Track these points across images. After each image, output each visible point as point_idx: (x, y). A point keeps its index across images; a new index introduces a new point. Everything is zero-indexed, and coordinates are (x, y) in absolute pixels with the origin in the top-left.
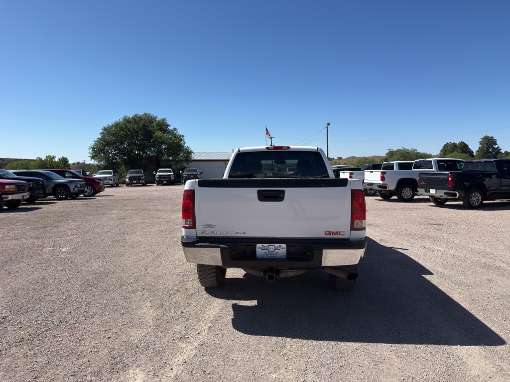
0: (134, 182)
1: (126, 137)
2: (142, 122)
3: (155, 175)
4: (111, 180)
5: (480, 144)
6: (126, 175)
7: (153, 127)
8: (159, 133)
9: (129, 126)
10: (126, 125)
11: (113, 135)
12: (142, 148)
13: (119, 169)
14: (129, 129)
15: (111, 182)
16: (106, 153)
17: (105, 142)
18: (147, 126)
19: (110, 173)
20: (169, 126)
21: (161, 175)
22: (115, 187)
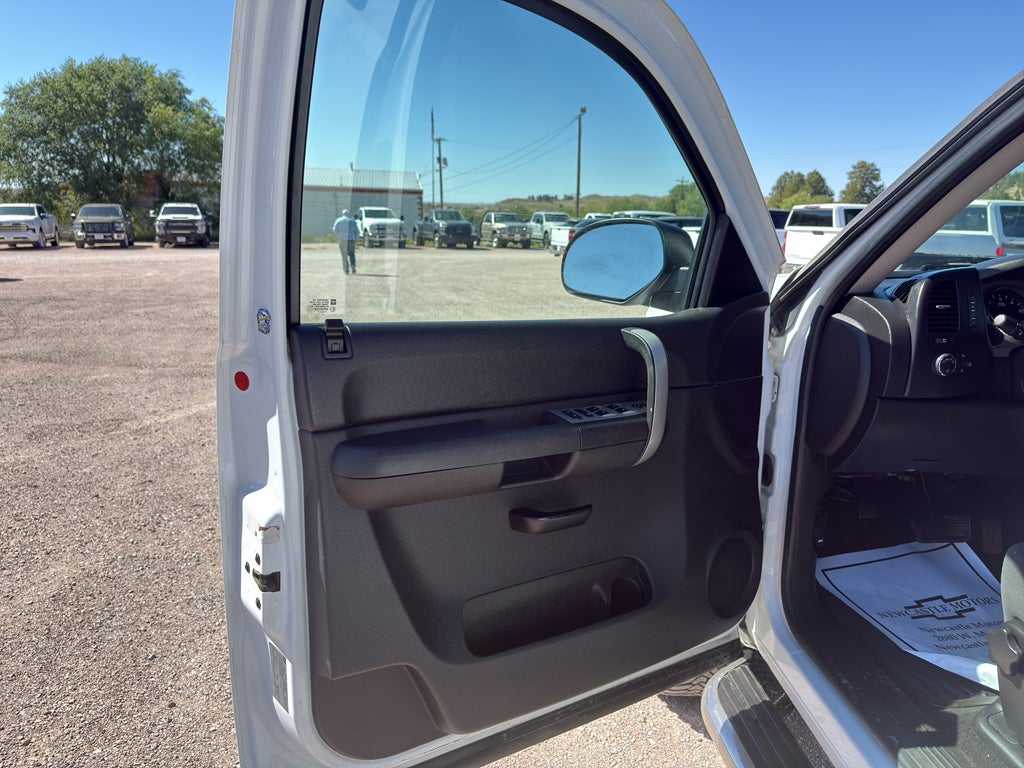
0: (98, 238)
1: (70, 115)
2: (117, 77)
3: (154, 219)
4: (34, 230)
5: (851, 178)
6: (74, 218)
7: (146, 94)
8: (160, 111)
9: (78, 86)
10: (70, 85)
11: (37, 109)
12: (122, 148)
13: (60, 200)
14: (78, 96)
15: (33, 237)
16: (21, 157)
17: (14, 126)
18: (128, 91)
19: (30, 212)
20: (189, 92)
21: (169, 221)
22: (45, 248)
